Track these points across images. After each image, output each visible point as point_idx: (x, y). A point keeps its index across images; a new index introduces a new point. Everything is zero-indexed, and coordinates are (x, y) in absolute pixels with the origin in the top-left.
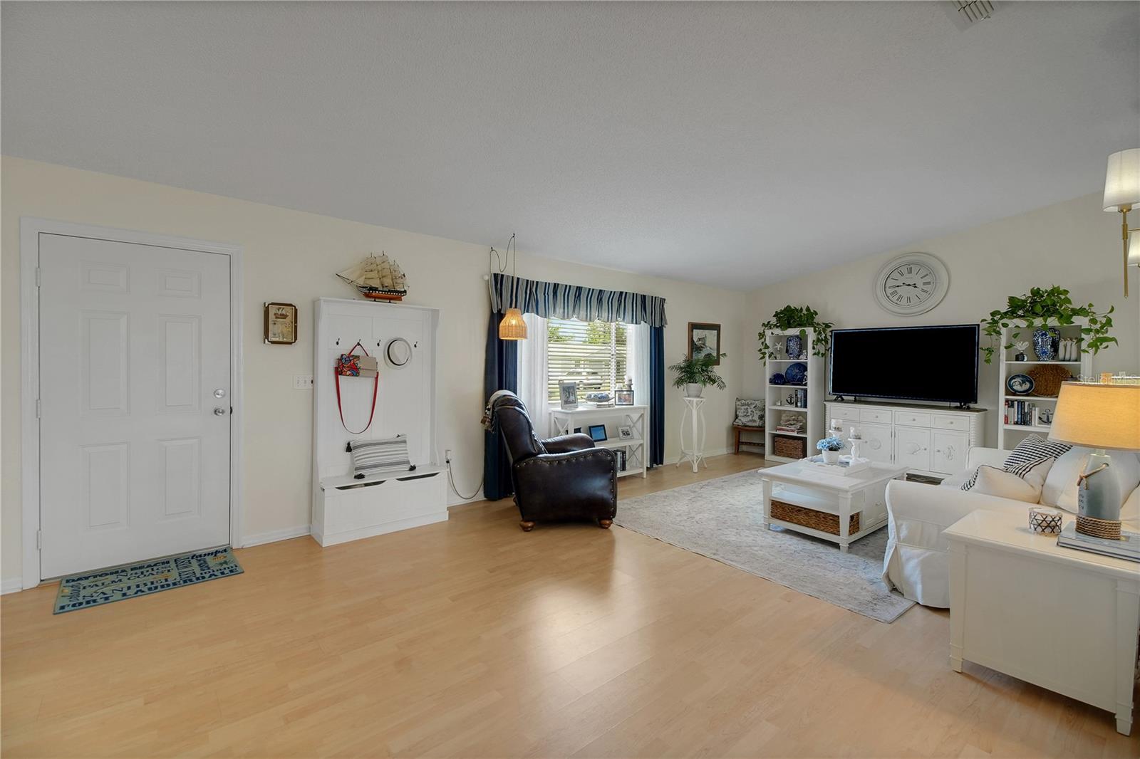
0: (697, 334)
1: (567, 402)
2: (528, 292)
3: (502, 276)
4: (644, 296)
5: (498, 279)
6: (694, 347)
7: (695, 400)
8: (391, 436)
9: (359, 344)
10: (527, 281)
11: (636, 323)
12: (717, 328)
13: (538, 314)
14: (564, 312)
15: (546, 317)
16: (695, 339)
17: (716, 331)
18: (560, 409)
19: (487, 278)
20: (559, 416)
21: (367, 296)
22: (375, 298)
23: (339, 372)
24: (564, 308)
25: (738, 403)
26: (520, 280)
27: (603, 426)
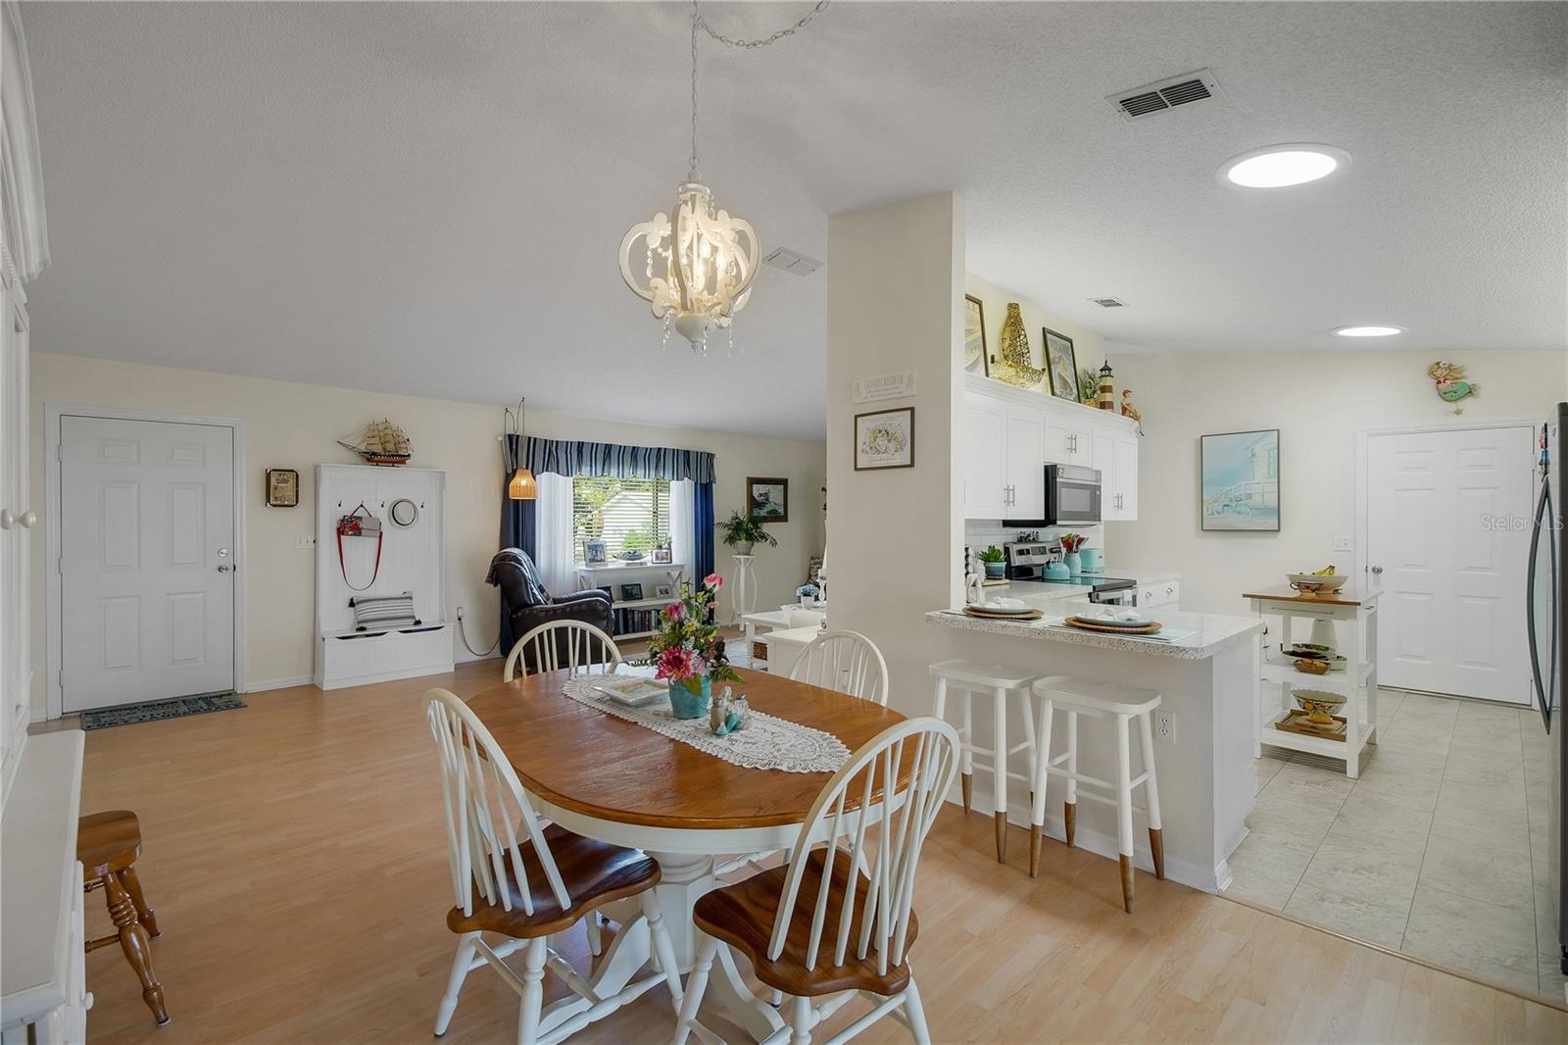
0: (758, 490)
1: (592, 560)
2: (547, 451)
3: (518, 436)
4: (688, 452)
5: (513, 441)
6: (753, 503)
7: (742, 557)
8: (398, 593)
9: (362, 506)
10: (546, 441)
11: (678, 480)
12: (784, 482)
13: (558, 473)
14: (591, 470)
15: (568, 475)
16: (755, 494)
17: (782, 486)
18: (585, 568)
19: (500, 439)
20: (583, 574)
21: (369, 460)
22: (378, 463)
23: (340, 532)
24: (591, 466)
25: (812, 562)
26: (537, 441)
27: (640, 585)
